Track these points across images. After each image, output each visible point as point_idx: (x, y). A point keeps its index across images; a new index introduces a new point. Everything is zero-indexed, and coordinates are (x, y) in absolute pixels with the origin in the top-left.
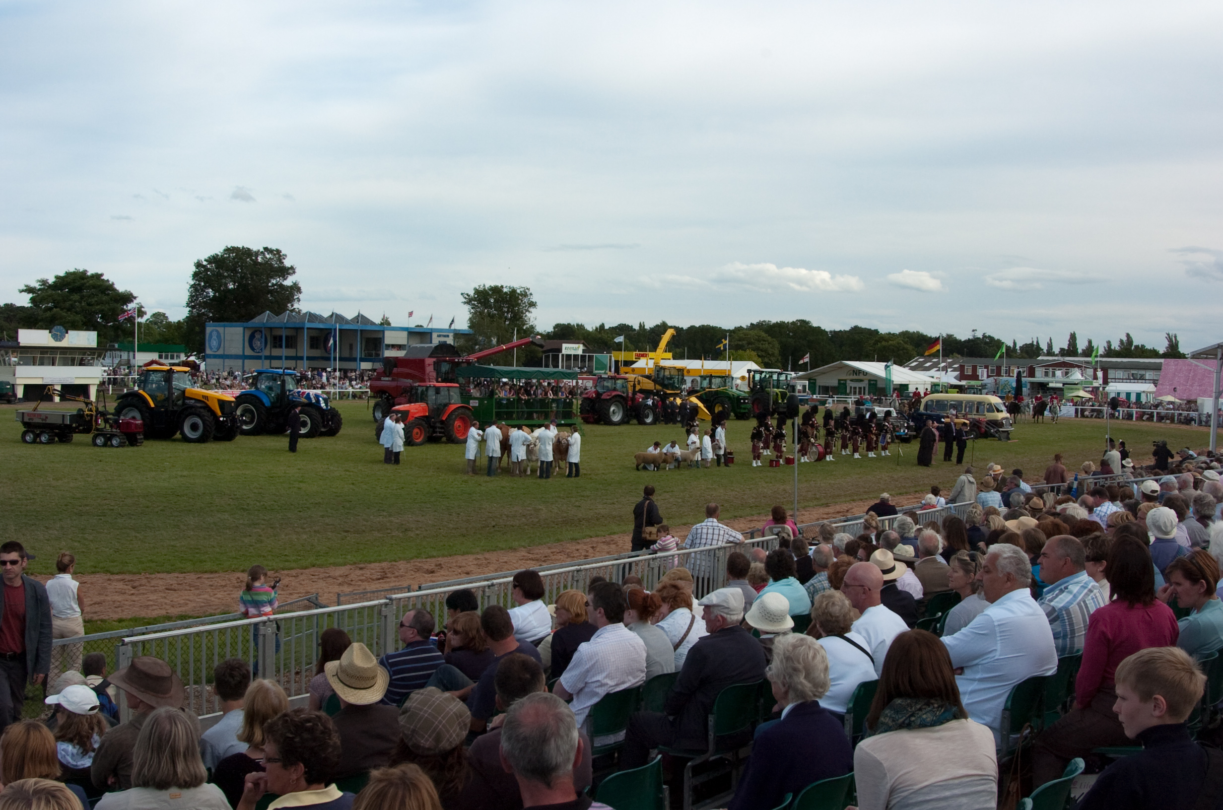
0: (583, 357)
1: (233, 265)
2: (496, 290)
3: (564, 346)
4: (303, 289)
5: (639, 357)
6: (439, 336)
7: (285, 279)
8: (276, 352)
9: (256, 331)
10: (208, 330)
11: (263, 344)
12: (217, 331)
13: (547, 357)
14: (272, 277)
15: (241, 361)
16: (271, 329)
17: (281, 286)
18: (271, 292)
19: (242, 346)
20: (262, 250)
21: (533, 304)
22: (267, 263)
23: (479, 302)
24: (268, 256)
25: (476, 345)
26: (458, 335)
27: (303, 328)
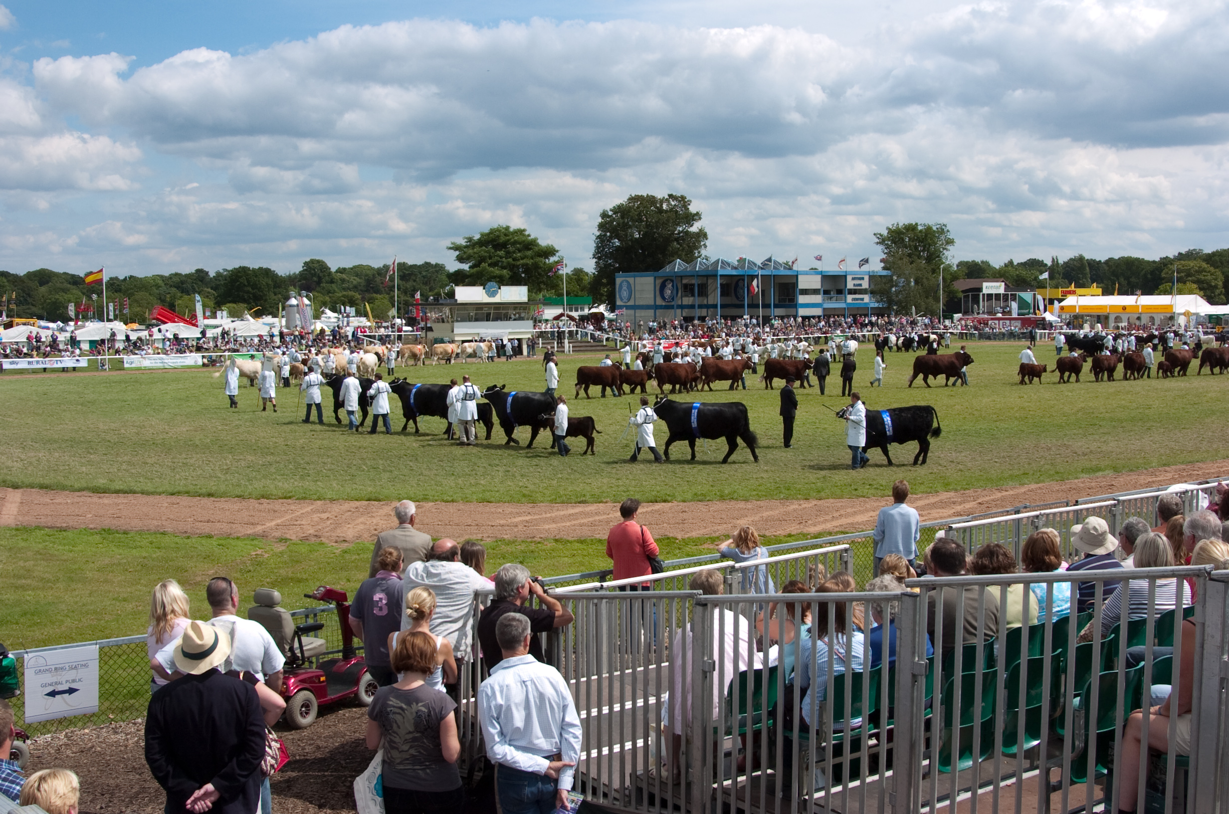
0: (1006, 297)
1: (639, 215)
2: (911, 228)
3: (985, 285)
4: (709, 237)
5: (1066, 294)
6: (853, 279)
7: (692, 226)
8: (687, 301)
9: (666, 280)
10: (618, 281)
11: (675, 292)
12: (628, 282)
13: (967, 297)
14: (678, 225)
15: (653, 311)
16: (681, 277)
17: (687, 233)
18: (677, 240)
19: (652, 296)
20: (667, 197)
21: (950, 242)
22: (672, 210)
23: (894, 242)
24: (673, 203)
25: (892, 286)
26: (872, 278)
27: (716, 276)
